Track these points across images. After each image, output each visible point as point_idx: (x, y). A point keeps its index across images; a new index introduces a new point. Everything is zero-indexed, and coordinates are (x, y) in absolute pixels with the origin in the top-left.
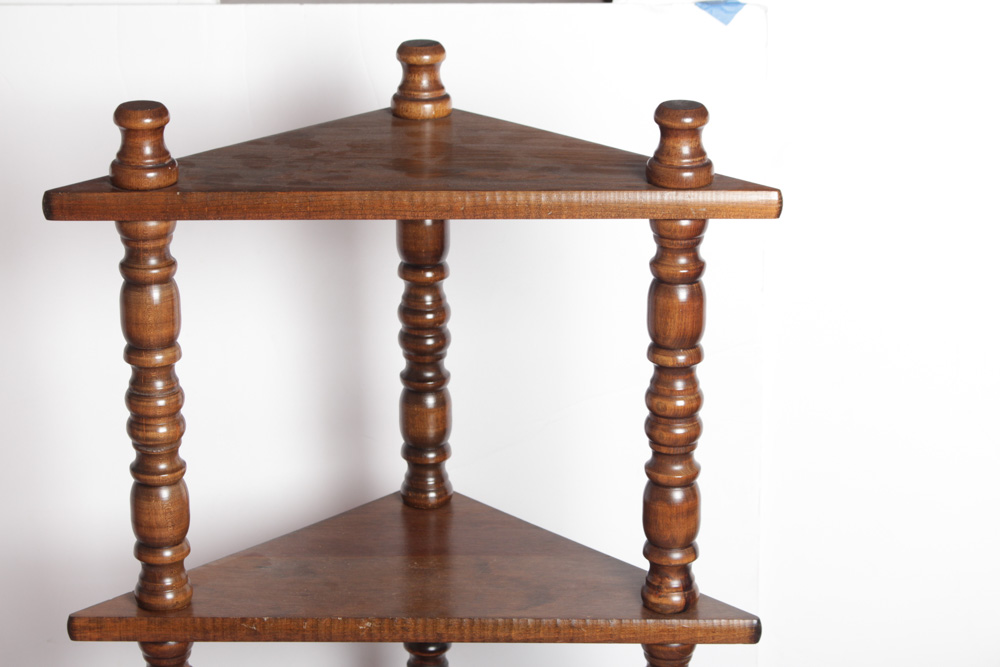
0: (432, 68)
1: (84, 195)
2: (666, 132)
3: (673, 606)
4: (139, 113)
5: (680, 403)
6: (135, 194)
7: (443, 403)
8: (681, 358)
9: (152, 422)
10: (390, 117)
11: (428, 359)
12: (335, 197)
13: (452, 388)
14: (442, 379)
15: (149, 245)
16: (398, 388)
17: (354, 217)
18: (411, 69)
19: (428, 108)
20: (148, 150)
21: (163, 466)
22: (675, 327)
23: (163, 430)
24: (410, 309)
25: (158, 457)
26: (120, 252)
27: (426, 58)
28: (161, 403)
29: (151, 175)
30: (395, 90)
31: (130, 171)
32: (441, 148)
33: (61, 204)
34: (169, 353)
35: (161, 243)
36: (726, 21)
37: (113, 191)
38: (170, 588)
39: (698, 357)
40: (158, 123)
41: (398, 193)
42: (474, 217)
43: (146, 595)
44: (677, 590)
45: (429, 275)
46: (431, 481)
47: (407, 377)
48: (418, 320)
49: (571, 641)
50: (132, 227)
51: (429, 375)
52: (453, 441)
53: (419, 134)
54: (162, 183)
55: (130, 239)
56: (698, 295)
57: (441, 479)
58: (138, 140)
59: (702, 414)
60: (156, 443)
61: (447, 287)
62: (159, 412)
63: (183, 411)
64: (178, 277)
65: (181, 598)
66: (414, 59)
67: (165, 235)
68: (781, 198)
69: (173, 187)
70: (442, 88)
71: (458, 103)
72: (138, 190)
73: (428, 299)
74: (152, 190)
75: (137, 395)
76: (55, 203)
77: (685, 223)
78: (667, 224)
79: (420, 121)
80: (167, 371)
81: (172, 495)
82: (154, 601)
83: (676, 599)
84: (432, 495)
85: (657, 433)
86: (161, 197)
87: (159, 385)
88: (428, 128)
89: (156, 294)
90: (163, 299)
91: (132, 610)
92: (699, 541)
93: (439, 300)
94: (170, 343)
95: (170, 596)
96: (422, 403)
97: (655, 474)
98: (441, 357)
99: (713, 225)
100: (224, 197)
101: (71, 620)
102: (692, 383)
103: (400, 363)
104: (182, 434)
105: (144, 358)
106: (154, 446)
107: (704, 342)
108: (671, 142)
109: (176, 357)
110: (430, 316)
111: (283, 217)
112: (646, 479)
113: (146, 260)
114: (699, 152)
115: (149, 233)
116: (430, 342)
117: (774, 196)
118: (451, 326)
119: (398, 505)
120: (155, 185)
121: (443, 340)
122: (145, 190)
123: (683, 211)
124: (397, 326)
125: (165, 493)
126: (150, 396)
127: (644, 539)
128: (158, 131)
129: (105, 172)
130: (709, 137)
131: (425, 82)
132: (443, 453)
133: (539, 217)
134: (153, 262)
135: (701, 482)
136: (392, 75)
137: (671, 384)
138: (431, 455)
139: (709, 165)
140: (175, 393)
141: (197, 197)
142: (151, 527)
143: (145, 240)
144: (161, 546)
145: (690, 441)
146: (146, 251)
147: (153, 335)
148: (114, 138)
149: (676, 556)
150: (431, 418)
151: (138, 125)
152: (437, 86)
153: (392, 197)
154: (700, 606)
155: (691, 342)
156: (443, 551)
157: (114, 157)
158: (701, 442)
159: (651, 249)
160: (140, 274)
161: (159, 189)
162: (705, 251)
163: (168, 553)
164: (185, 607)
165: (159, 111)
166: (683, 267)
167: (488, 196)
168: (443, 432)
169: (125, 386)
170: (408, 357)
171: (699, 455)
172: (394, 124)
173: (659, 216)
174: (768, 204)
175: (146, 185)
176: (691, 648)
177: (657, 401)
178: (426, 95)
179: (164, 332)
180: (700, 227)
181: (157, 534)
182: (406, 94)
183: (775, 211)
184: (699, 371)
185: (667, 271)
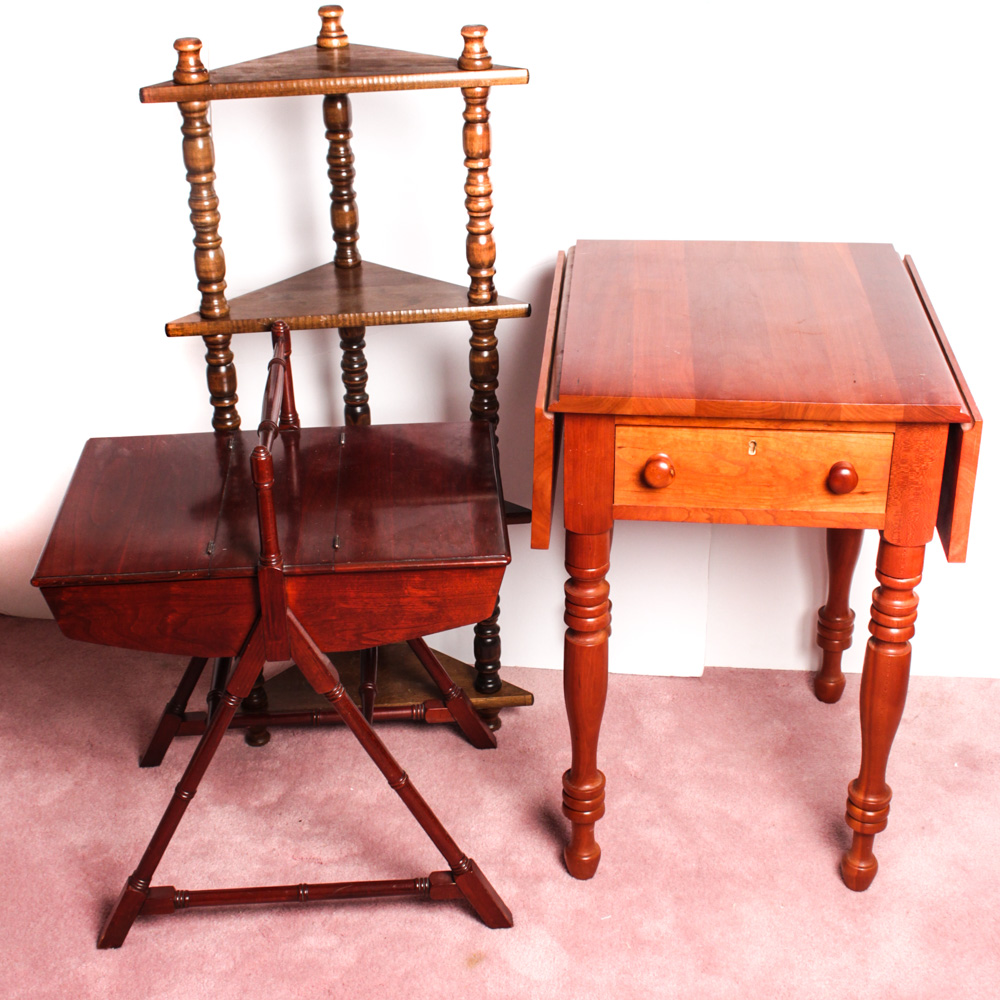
0: (337, 19)
1: (160, 89)
2: (467, 40)
3: (484, 299)
4: (186, 44)
5: (482, 189)
6: (188, 87)
7: (353, 209)
8: (481, 164)
9: (203, 214)
10: (316, 49)
11: (344, 183)
13: (357, 200)
14: (352, 196)
15: (196, 115)
16: (330, 201)
18: (326, 20)
20: (192, 63)
21: (210, 238)
22: (477, 147)
23: (209, 218)
24: (333, 156)
25: (207, 233)
26: (180, 121)
27: (334, 14)
28: (207, 203)
29: (194, 76)
30: (318, 34)
31: (184, 75)
32: (344, 60)
33: (149, 95)
34: (210, 175)
35: (202, 114)
37: (177, 87)
38: (217, 306)
39: (489, 163)
40: (196, 48)
43: (205, 312)
44: (486, 291)
45: (342, 136)
46: (349, 252)
47: (333, 195)
48: (337, 162)
50: (187, 105)
51: (345, 192)
52: (360, 230)
53: (332, 55)
54: (201, 81)
55: (185, 112)
56: (487, 129)
57: (355, 254)
58: (187, 57)
59: (493, 195)
60: (205, 226)
61: (353, 143)
62: (207, 208)
63: (219, 208)
64: (212, 134)
65: (224, 311)
66: (327, 15)
67: (203, 110)
68: (528, 73)
69: (207, 82)
70: (342, 30)
71: (351, 40)
72: (189, 85)
73: (342, 149)
74: (195, 84)
75: (194, 199)
76: (146, 93)
77: (479, 89)
78: (470, 91)
79: (331, 49)
80: (209, 186)
81: (215, 253)
82: (210, 313)
83: (485, 296)
84: (350, 261)
85: (471, 206)
86: (200, 88)
87: (205, 194)
88: (336, 52)
89: (201, 143)
90: (205, 145)
91: (198, 319)
92: (496, 264)
93: (347, 150)
94: (209, 170)
95: (217, 311)
96: (342, 209)
97: (471, 228)
98: (351, 183)
99: (494, 90)
100: (235, 86)
101: (167, 326)
102: (487, 177)
103: (330, 188)
104: (219, 221)
105: (197, 179)
107: (492, 155)
108: (470, 46)
109: (213, 178)
110: (343, 160)
112: (467, 232)
113: (194, 124)
114: (484, 50)
115: (196, 108)
116: (344, 174)
117: (525, 72)
118: (355, 165)
119: (333, 268)
120: (197, 82)
121: (351, 173)
122: (193, 84)
124: (327, 167)
125: (211, 253)
126: (201, 200)
127: (468, 265)
128: (197, 52)
129: (171, 77)
130: (489, 42)
131: (333, 27)
132: (355, 237)
134: (198, 124)
135: (495, 232)
136: (316, 25)
137: (476, 178)
138: (349, 238)
139: (490, 58)
140: (213, 197)
141: (221, 87)
142: (205, 275)
143: (194, 112)
144: (211, 283)
145: (488, 209)
146: (195, 118)
147: (200, 165)
148: (174, 57)
149: (485, 273)
150: (347, 218)
151: (186, 50)
152: (340, 29)
153: (325, 82)
154: (499, 299)
155: (485, 155)
156: (358, 286)
157: (174, 69)
158: (494, 210)
159: (463, 105)
160: (192, 132)
161: (200, 83)
162: (490, 105)
163: (215, 287)
164: (225, 316)
165: (196, 42)
166: (479, 114)
168: (354, 226)
169: (187, 195)
170: (333, 183)
171: (493, 217)
172: (318, 51)
174: (522, 77)
175: (193, 82)
176: (496, 321)
177: (469, 188)
178: (334, 35)
179: (206, 164)
180: (487, 91)
181: (209, 276)
182: (324, 35)
183: (526, 80)
184: (490, 171)
185: (471, 117)
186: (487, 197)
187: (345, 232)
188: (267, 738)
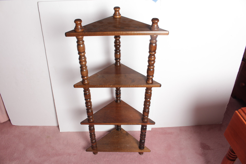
0: (118, 11)
1: (71, 33)
2: (153, 23)
3: (150, 83)
4: (78, 21)
5: (153, 59)
6: (78, 33)
7: (120, 54)
8: (153, 53)
9: (82, 62)
10: (113, 18)
11: (118, 49)
12: (106, 33)
13: (121, 52)
14: (120, 51)
16: (114, 52)
17: (109, 35)
18: (116, 11)
19: (118, 16)
20: (79, 27)
21: (84, 67)
22: (153, 50)
23: (84, 63)
24: (116, 42)
25: (84, 66)
26: (76, 40)
27: (118, 9)
28: (83, 60)
29: (80, 30)
30: (113, 14)
31: (77, 29)
34: (84, 53)
35: (82, 39)
36: (155, 2)
37: (75, 32)
38: (86, 81)
39: (155, 53)
40: (80, 23)
41: (115, 32)
43: (83, 82)
44: (151, 81)
45: (118, 38)
46: (118, 63)
47: (115, 51)
48: (117, 44)
49: (137, 87)
50: (78, 37)
51: (118, 51)
52: (121, 58)
53: (116, 21)
54: (81, 31)
55: (77, 39)
56: (156, 45)
57: (120, 63)
58: (78, 25)
59: (155, 60)
60: (83, 65)
61: (120, 39)
63: (86, 60)
64: (85, 43)
65: (88, 83)
66: (116, 10)
67: (83, 38)
69: (83, 32)
70: (120, 13)
71: (122, 15)
72: (78, 32)
73: (118, 41)
75: (80, 58)
76: (67, 34)
77: (155, 36)
79: (117, 18)
80: (84, 56)
81: (86, 71)
82: (84, 83)
83: (151, 82)
84: (119, 65)
85: (150, 63)
86: (81, 33)
87: (83, 58)
88: (118, 19)
89: (82, 46)
90: (83, 46)
92: (154, 75)
94: (84, 52)
95: (86, 82)
96: (117, 54)
97: (149, 67)
98: (120, 48)
100: (90, 33)
101: (74, 86)
104: (86, 63)
105: (81, 54)
107: (156, 51)
108: (154, 24)
109: (85, 54)
110: (118, 43)
111: (99, 36)
112: (147, 67)
113: (80, 41)
114: (157, 26)
115: (80, 38)
116: (118, 46)
117: (168, 32)
118: (121, 44)
119: (114, 66)
120: (80, 31)
121: (120, 46)
122: (79, 32)
123: (155, 34)
124: (114, 44)
125: (85, 70)
126: (82, 59)
128: (80, 24)
129: (73, 29)
130: (159, 24)
131: (117, 13)
132: (120, 60)
133: (135, 35)
134: (81, 42)
135: (155, 68)
136: (113, 12)
138: (118, 60)
139: (159, 27)
140: (85, 58)
141: (86, 33)
142: (83, 75)
143: (80, 39)
144: (85, 77)
145: (154, 63)
147: (82, 51)
148: (74, 25)
149: (151, 77)
150: (118, 56)
151: (78, 23)
152: (119, 13)
153: (114, 33)
154: (154, 82)
155: (155, 51)
156: (120, 73)
157: (75, 27)
158: (155, 63)
160: (79, 43)
161: (81, 32)
162: (157, 39)
163: (86, 77)
164: (88, 84)
165: (80, 20)
166: (154, 41)
167: (128, 32)
169: (78, 57)
170: (115, 48)
171: (155, 65)
173: (152, 35)
174: (167, 33)
175: (79, 31)
177: (150, 59)
178: (118, 15)
179: (83, 51)
180: (157, 36)
181: (84, 76)
182: (115, 14)
183: (168, 34)
184: (155, 55)
185: (152, 42)
186: (154, 61)
187: (117, 58)
188: (97, 153)
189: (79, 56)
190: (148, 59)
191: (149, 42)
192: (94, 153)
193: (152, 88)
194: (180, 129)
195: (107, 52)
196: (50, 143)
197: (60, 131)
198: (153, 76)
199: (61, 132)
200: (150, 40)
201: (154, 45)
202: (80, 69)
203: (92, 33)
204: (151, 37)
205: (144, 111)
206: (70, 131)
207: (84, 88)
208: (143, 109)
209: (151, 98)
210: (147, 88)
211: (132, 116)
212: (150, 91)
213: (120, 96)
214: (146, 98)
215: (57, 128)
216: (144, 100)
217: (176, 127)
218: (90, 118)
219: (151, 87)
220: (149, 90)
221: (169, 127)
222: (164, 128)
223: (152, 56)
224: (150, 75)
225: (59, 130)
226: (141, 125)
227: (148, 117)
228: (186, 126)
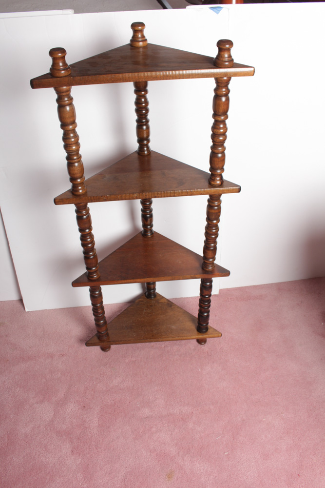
0: (141, 31)
1: (43, 80)
2: (220, 50)
3: (218, 184)
4: (57, 52)
5: (222, 131)
6: (59, 79)
7: (148, 128)
8: (222, 118)
9: (71, 146)
10: (130, 47)
11: (144, 116)
12: (120, 76)
13: (150, 124)
14: (147, 121)
15: (64, 94)
16: (135, 124)
17: (127, 81)
18: (135, 32)
19: (141, 44)
20: (61, 64)
21: (75, 158)
22: (221, 110)
23: (74, 147)
24: (138, 103)
25: (74, 155)
26: (56, 96)
27: (140, 28)
28: (73, 140)
29: (63, 72)
30: (131, 38)
31: (56, 71)
32: (146, 56)
33: (36, 83)
34: (74, 125)
35: (68, 93)
36: (218, 13)
37: (52, 78)
38: (80, 189)
39: (227, 118)
40: (63, 55)
42: (163, 79)
43: (74, 191)
44: (219, 180)
45: (143, 93)
46: (145, 149)
47: (138, 121)
48: (141, 106)
49: (191, 195)
50: (59, 89)
51: (144, 121)
52: (151, 138)
53: (139, 52)
54: (66, 74)
55: (58, 92)
56: (228, 100)
57: (148, 148)
58: (58, 61)
59: (227, 133)
60: (73, 151)
61: (148, 96)
62: (72, 143)
63: (79, 141)
64: (74, 103)
65: (84, 192)
66: (136, 28)
67: (69, 91)
68: (254, 70)
69: (70, 75)
70: (144, 37)
71: (149, 42)
72: (59, 77)
73: (143, 100)
74: (63, 77)
75: (66, 138)
76: (34, 83)
77: (225, 78)
78: (221, 79)
79: (138, 48)
80: (74, 131)
81: (79, 165)
82: (76, 193)
83: (218, 182)
84: (146, 152)
85: (215, 139)
86: (67, 79)
87: (72, 135)
88: (141, 50)
89: (68, 108)
90: (70, 110)
91: (70, 195)
92: (225, 167)
93: (146, 100)
94: (74, 123)
95: (81, 191)
96: (142, 128)
97: (214, 150)
98: (147, 116)
99: (233, 78)
100: (86, 77)
101: (55, 200)
102: (225, 124)
103: (136, 117)
104: (79, 147)
105: (66, 128)
106: (72, 152)
107: (229, 113)
108: (222, 53)
109: (76, 127)
110: (144, 105)
111: (105, 83)
112: (210, 151)
113: (64, 99)
114: (230, 56)
115: (64, 90)
116: (144, 112)
117: (252, 69)
118: (149, 107)
119: (136, 155)
120: (64, 75)
121: (147, 111)
122: (61, 77)
123: (225, 74)
124: (134, 107)
125: (76, 164)
126: (70, 138)
127: (209, 166)
128: (63, 58)
129: (48, 71)
130: (233, 52)
131: (140, 36)
132: (148, 141)
133: (183, 78)
134: (66, 99)
135: (226, 152)
136: (130, 33)
137: (219, 125)
138: (145, 142)
139: (233, 60)
140: (76, 137)
141: (78, 78)
142: (74, 174)
143: (63, 92)
144: (77, 179)
145: (224, 141)
146: (63, 96)
147: (68, 121)
148: (50, 61)
149: (219, 171)
150: (145, 132)
151: (57, 56)
152: (143, 36)
154: (224, 184)
155: (225, 113)
157: (50, 67)
158: (226, 141)
159: (214, 86)
160: (63, 103)
161: (66, 76)
162: (230, 86)
163: (79, 180)
164: (85, 194)
165: (63, 51)
166: (224, 91)
167: (167, 73)
168: (148, 135)
169: (62, 135)
170: (138, 116)
171: (225, 144)
172: (131, 49)
173: (219, 76)
174: (251, 72)
175: (62, 75)
177: (215, 130)
178: (140, 39)
179: (72, 120)
180: (229, 79)
181: (76, 176)
182: (134, 39)
183: (252, 74)
184: (227, 121)
185: (219, 93)
186: (224, 134)
187: (143, 138)
189: (62, 131)
190: (211, 133)
191: (213, 94)
192: (104, 349)
193: (220, 195)
194: (279, 287)
195: (119, 128)
196: (7, 336)
197: (27, 310)
198: (222, 169)
199: (28, 312)
200: (216, 90)
201: (224, 99)
202: (66, 162)
203: (90, 78)
204: (218, 81)
205: (206, 248)
206: (48, 309)
207: (75, 205)
208: (203, 244)
209: (221, 218)
210: (210, 196)
211: (180, 262)
212: (218, 202)
213: (151, 221)
214: (209, 219)
215: (19, 305)
216: (206, 223)
217: (270, 284)
218: (92, 271)
219: (221, 192)
220: (216, 201)
221: (254, 284)
222: (245, 287)
223: (221, 124)
224: (217, 166)
225: (23, 309)
226: (200, 279)
227: (215, 262)
228: (290, 282)
